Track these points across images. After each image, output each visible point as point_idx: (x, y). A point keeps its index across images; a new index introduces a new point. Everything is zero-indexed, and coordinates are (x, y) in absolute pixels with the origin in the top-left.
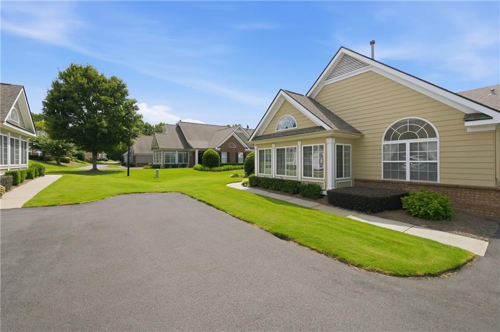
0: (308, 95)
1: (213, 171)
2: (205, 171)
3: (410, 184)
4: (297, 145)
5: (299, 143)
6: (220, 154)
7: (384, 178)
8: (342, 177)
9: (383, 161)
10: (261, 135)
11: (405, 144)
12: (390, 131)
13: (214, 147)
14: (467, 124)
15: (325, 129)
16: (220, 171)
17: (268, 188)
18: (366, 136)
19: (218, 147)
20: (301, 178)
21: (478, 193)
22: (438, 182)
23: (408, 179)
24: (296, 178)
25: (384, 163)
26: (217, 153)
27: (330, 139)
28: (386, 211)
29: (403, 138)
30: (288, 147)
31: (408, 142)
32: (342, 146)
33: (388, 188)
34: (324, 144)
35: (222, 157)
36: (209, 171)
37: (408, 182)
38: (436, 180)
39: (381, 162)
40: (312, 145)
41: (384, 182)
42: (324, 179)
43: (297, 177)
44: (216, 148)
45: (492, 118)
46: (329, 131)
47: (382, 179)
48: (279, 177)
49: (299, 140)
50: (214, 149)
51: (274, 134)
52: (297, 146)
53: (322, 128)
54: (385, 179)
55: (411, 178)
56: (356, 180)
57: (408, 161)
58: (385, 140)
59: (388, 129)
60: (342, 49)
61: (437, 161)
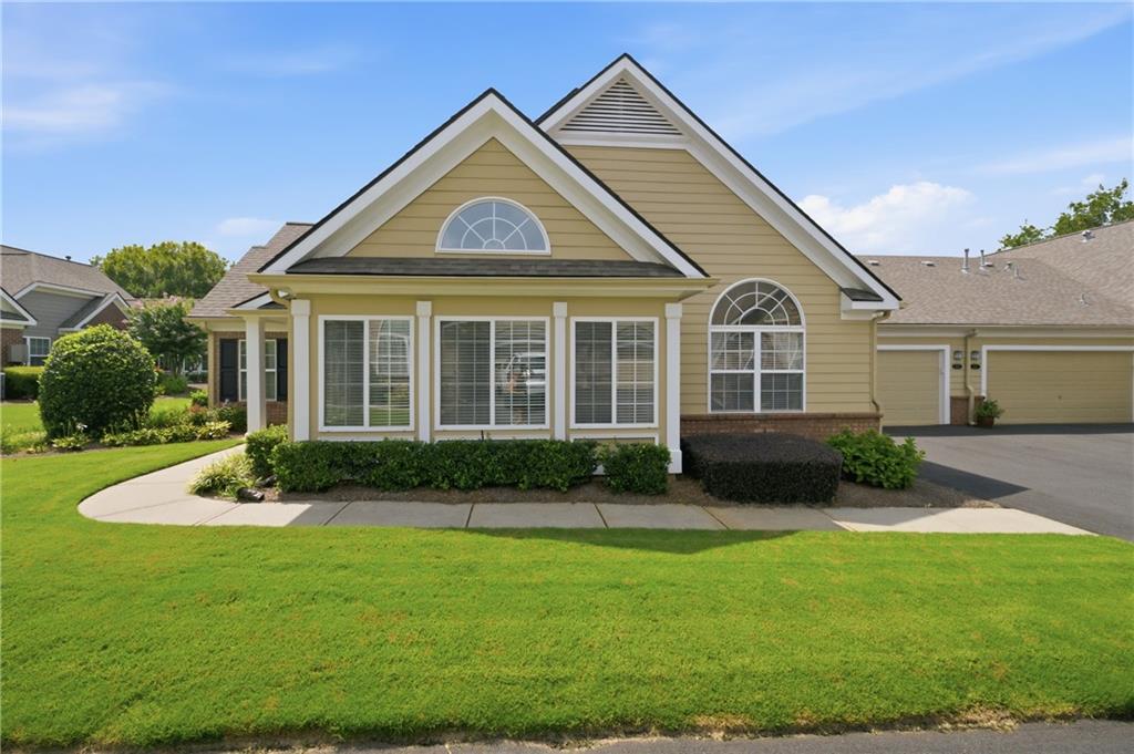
3: (764, 419)
4: (548, 314)
5: (560, 307)
7: (714, 408)
9: (711, 371)
10: (340, 254)
11: (753, 333)
12: (724, 303)
14: (857, 305)
15: (679, 273)
20: (568, 431)
21: (856, 425)
22: (805, 411)
23: (757, 409)
25: (712, 375)
29: (746, 321)
30: (505, 319)
31: (757, 330)
33: (722, 431)
34: (655, 320)
37: (758, 415)
38: (800, 407)
39: (706, 374)
40: (614, 320)
41: (717, 419)
42: (655, 424)
43: (547, 426)
45: (881, 300)
47: (710, 411)
48: (468, 432)
49: (560, 299)
51: (433, 261)
52: (546, 319)
54: (714, 413)
55: (764, 407)
57: (758, 372)
58: (713, 323)
59: (720, 297)
60: (626, 59)
61: (804, 371)
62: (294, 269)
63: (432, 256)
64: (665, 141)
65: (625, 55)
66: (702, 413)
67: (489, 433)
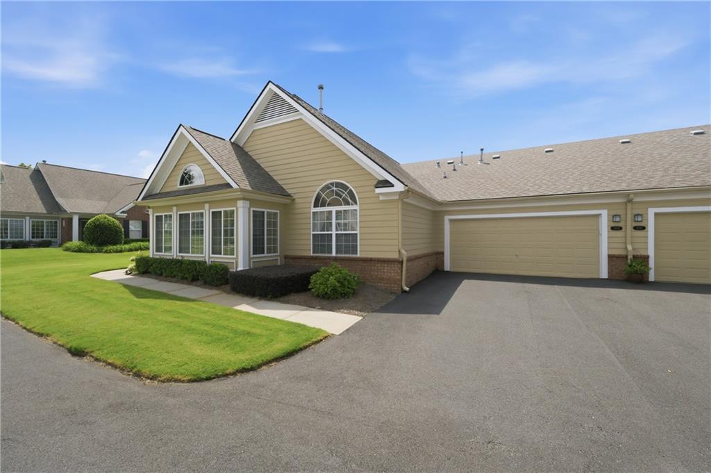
0: (232, 140)
1: (106, 252)
2: (88, 252)
3: (336, 259)
4: (204, 209)
5: (207, 206)
6: (126, 223)
7: (314, 252)
8: (263, 253)
9: (312, 233)
10: (158, 192)
11: (332, 211)
12: (319, 196)
13: (112, 212)
14: (378, 191)
15: (231, 187)
16: (121, 251)
17: (161, 275)
18: (298, 201)
19: (123, 212)
20: (209, 257)
21: (386, 265)
22: (358, 255)
23: (334, 254)
24: (202, 257)
25: (313, 235)
26: (117, 222)
27: (242, 201)
28: (292, 294)
29: (330, 204)
30: (193, 212)
31: (334, 209)
32: (263, 212)
34: (235, 209)
35: (132, 227)
36: (97, 252)
37: (334, 257)
38: (357, 253)
39: (310, 234)
40: (222, 210)
41: (312, 258)
42: (235, 256)
43: (203, 255)
44: (118, 214)
45: (393, 186)
46: (236, 191)
47: (312, 254)
49: (206, 202)
50: (113, 215)
51: (175, 192)
52: (204, 211)
53: (228, 185)
54: (315, 255)
55: (337, 252)
56: (286, 257)
57: (334, 232)
58: (314, 207)
59: (316, 193)
60: (270, 83)
61: (358, 232)
62: (143, 199)
63: (176, 189)
64: (288, 117)
65: (270, 81)
66: (309, 255)
67: (184, 257)
